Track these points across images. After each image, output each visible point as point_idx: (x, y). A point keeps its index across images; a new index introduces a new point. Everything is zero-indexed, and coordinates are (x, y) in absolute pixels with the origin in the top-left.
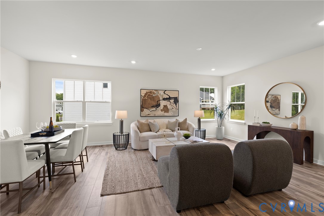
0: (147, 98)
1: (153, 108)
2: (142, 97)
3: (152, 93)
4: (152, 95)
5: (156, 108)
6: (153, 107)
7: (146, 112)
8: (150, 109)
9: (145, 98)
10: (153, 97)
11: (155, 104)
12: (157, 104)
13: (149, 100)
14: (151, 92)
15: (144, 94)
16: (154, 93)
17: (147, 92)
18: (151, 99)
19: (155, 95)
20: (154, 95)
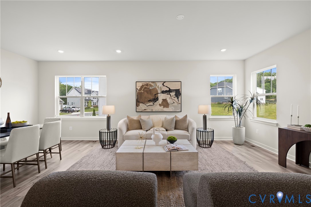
0: (143, 92)
1: (150, 103)
2: (138, 90)
3: (149, 86)
4: (149, 88)
5: (153, 102)
6: (150, 101)
7: (142, 106)
8: (147, 104)
9: (140, 92)
10: (150, 90)
11: (152, 97)
12: (154, 98)
13: (146, 93)
14: (147, 85)
15: (140, 87)
16: (151, 86)
17: (143, 84)
18: (147, 93)
19: (153, 88)
20: (150, 88)
